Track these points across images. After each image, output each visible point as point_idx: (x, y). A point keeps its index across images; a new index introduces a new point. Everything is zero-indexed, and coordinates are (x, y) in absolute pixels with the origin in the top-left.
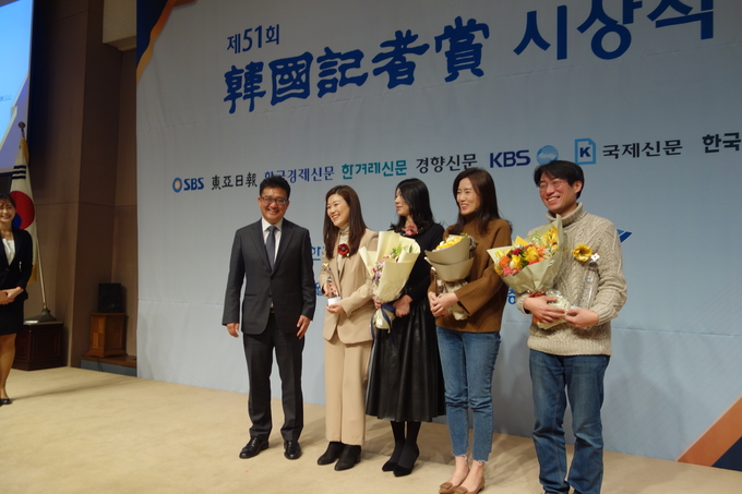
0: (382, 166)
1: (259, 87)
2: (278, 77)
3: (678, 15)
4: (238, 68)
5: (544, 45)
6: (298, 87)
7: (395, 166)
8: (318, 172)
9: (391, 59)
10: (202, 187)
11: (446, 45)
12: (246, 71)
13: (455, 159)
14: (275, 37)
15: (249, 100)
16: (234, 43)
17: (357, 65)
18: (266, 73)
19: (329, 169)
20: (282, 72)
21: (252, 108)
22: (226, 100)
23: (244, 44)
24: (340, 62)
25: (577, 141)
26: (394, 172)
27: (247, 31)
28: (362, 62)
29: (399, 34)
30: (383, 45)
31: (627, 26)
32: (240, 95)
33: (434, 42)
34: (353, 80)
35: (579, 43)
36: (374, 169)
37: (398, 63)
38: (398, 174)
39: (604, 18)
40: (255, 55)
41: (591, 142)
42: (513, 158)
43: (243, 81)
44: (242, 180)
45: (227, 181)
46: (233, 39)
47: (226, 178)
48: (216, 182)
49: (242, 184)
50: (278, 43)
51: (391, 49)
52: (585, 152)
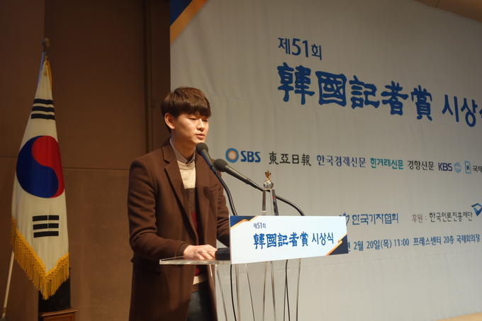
0: (392, 162)
1: (308, 88)
2: (323, 85)
4: (290, 66)
5: (452, 113)
6: (338, 97)
7: (398, 163)
8: (355, 160)
9: (390, 97)
10: (259, 160)
11: (416, 98)
13: (425, 164)
14: (318, 54)
15: (300, 95)
16: (285, 45)
17: (373, 94)
18: (314, 78)
19: (362, 160)
20: (327, 82)
21: (303, 102)
22: (279, 88)
24: (364, 89)
25: (466, 162)
27: (295, 40)
28: (376, 93)
29: (393, 83)
30: (386, 87)
31: (474, 114)
32: (292, 88)
33: (411, 94)
35: (462, 116)
36: (387, 163)
37: (394, 99)
39: (468, 108)
40: (303, 61)
41: (469, 163)
42: (446, 167)
43: (294, 78)
44: (298, 159)
45: (285, 159)
46: (284, 41)
47: (283, 155)
48: (273, 157)
49: (298, 163)
50: (321, 59)
51: (390, 91)
52: (468, 168)
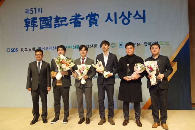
0: (73, 46)
1: (36, 24)
2: (42, 22)
3: (139, 17)
4: (29, 18)
5: (112, 21)
6: (47, 25)
7: (76, 47)
8: (55, 47)
9: (74, 20)
10: (17, 51)
11: (89, 18)
12: (31, 19)
13: (92, 45)
14: (40, 11)
15: (33, 28)
16: (27, 11)
17: (65, 21)
18: (38, 21)
20: (43, 21)
21: (34, 30)
22: (25, 27)
23: (31, 12)
24: (60, 20)
25: (119, 42)
26: (76, 48)
27: (31, 9)
28: (67, 20)
29: (76, 14)
30: (72, 17)
31: (129, 18)
32: (30, 26)
33: (86, 17)
34: (64, 25)
35: (119, 21)
36: (71, 47)
37: (76, 21)
39: (124, 16)
40: (34, 15)
41: (122, 43)
43: (31, 22)
44: (31, 49)
45: (26, 49)
46: (27, 10)
48: (22, 50)
49: (31, 51)
50: (41, 13)
51: (74, 18)
52: (121, 45)
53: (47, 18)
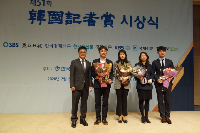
0: (86, 46)
1: (43, 18)
2: (51, 16)
4: (35, 10)
7: (90, 46)
8: (65, 45)
9: (89, 19)
10: (18, 46)
11: (104, 18)
12: (38, 12)
14: (50, 4)
15: (39, 21)
16: (33, 2)
17: (78, 18)
18: (46, 14)
19: (69, 45)
20: (53, 15)
21: (40, 24)
22: (29, 19)
23: (38, 4)
24: (73, 16)
25: (134, 45)
26: (89, 48)
28: (80, 18)
29: (91, 13)
30: (86, 14)
31: (143, 23)
32: (36, 19)
33: (101, 17)
34: (77, 22)
37: (91, 19)
38: (90, 48)
40: (42, 8)
41: (137, 46)
42: (120, 48)
43: (37, 15)
44: (36, 45)
45: (29, 45)
47: (29, 44)
48: (24, 45)
49: (36, 47)
50: (51, 6)
51: (89, 16)
52: (135, 48)
53: (57, 12)
